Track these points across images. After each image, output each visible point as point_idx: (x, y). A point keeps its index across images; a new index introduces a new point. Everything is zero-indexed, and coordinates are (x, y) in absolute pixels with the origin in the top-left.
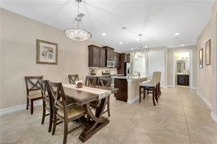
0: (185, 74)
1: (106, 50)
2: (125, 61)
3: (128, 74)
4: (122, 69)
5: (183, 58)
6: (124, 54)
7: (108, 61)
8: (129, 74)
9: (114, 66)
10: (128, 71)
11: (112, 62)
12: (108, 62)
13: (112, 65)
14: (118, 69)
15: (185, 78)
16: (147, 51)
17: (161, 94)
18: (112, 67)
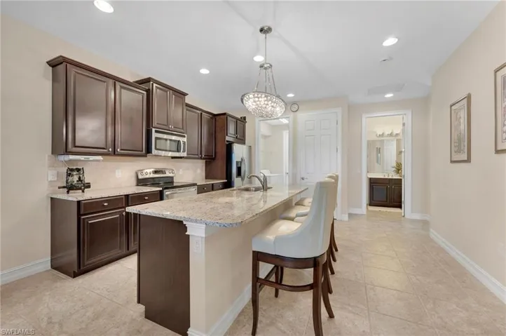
0: (386, 177)
1: (149, 92)
2: (228, 138)
3: (239, 179)
4: (220, 164)
5: (383, 134)
6: (225, 114)
7: (154, 135)
8: (243, 179)
9: (185, 154)
10: (239, 169)
11: (174, 138)
12: (156, 138)
13: (178, 150)
14: (207, 164)
15: (387, 188)
16: (295, 110)
17: (337, 250)
18: (181, 158)
